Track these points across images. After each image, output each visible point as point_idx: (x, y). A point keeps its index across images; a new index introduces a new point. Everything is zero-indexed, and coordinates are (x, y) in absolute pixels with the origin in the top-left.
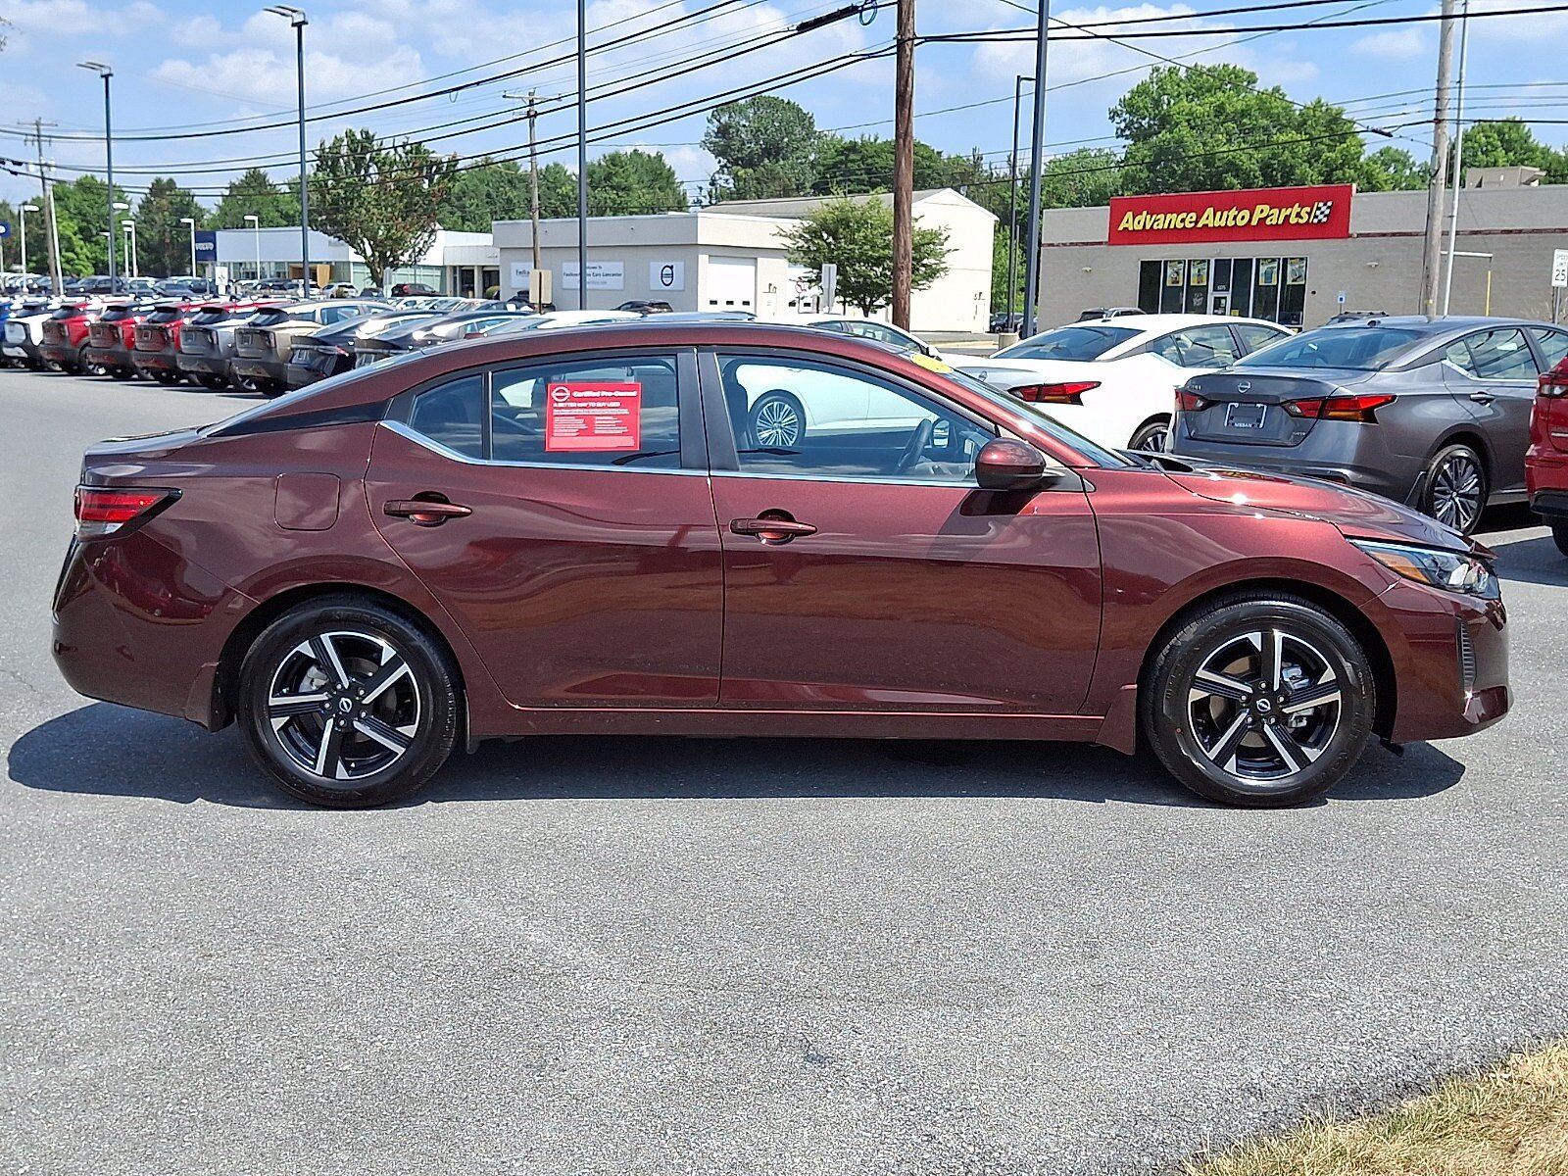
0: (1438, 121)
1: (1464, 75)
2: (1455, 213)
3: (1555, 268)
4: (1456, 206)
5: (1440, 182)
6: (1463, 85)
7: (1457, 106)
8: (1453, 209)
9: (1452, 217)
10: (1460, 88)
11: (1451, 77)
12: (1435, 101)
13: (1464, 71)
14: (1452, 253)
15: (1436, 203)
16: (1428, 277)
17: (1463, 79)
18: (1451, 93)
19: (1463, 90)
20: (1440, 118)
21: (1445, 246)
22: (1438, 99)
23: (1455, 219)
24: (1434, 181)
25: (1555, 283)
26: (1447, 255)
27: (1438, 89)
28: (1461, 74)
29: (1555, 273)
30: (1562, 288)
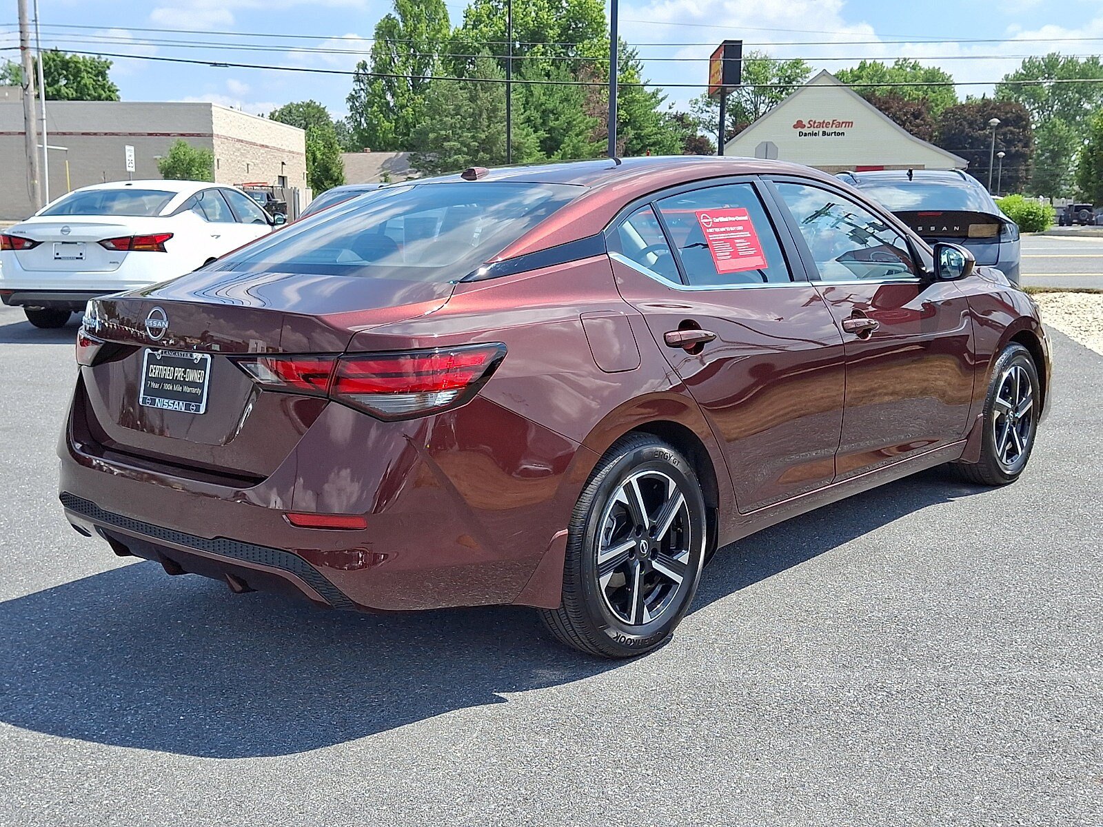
0: (23, 48)
1: (38, 16)
2: (44, 117)
3: (127, 159)
4: (44, 112)
5: (31, 93)
6: (38, 23)
7: (35, 38)
8: (42, 114)
9: (42, 120)
10: (36, 25)
11: (29, 16)
12: (19, 33)
13: (37, 12)
14: (46, 147)
15: (30, 109)
16: (31, 163)
17: (38, 19)
18: (30, 30)
19: (38, 27)
20: (25, 46)
21: (41, 142)
22: (21, 32)
23: (45, 121)
24: (27, 93)
25: (128, 169)
26: (43, 148)
27: (20, 24)
28: (36, 15)
29: (128, 162)
30: (133, 172)
